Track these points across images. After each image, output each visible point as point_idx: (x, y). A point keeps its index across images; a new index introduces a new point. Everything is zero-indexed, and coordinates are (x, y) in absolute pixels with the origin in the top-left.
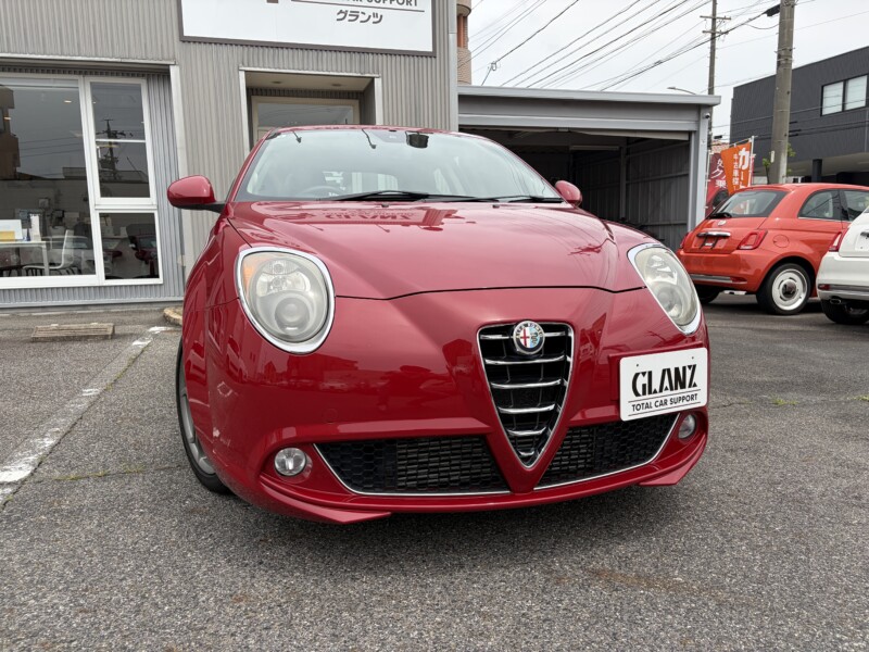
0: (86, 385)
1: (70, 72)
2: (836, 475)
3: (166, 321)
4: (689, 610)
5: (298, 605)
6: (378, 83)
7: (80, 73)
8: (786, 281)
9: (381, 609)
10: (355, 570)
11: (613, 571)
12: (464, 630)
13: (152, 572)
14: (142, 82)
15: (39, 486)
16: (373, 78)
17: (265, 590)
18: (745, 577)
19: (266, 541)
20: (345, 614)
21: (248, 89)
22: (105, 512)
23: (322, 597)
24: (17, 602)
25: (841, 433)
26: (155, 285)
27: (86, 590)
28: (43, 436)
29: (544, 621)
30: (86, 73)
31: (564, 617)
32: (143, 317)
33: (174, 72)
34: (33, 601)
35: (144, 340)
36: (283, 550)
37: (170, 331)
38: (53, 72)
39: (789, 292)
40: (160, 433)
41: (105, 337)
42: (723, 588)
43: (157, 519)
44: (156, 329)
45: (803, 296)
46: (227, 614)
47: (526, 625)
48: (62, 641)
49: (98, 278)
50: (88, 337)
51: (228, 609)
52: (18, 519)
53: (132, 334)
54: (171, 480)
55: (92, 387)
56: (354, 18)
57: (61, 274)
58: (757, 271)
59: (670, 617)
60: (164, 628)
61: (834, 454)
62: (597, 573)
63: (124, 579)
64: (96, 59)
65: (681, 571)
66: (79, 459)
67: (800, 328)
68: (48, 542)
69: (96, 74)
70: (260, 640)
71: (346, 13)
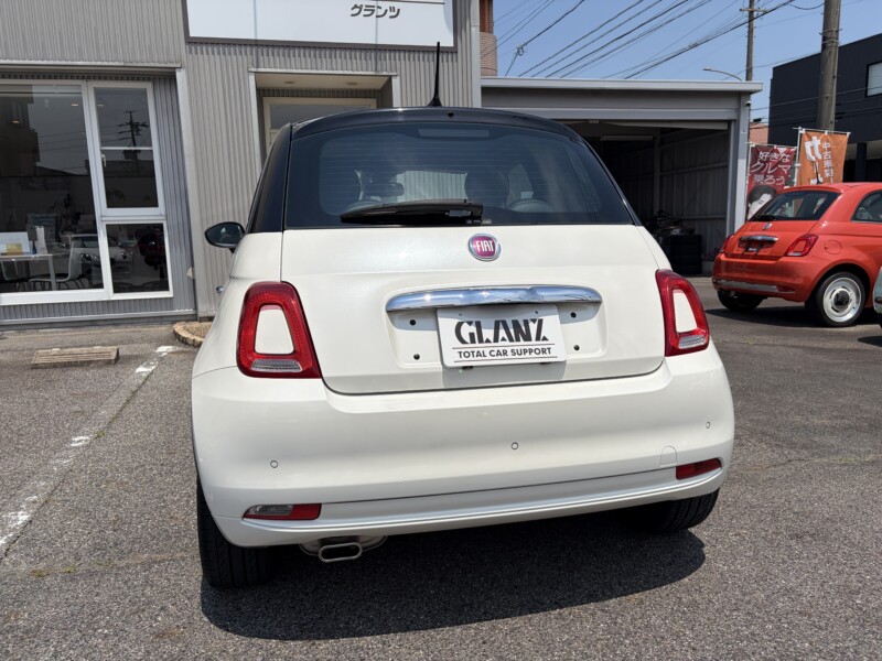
0: (77, 432)
1: (72, 78)
3: (175, 338)
6: (396, 83)
7: (83, 78)
8: (837, 291)
14: (148, 86)
16: (390, 77)
26: (166, 299)
30: (89, 78)
33: (180, 76)
35: (148, 365)
38: (55, 78)
39: (841, 302)
44: (164, 349)
45: (857, 307)
49: (106, 293)
50: (90, 362)
53: (137, 357)
55: (83, 434)
56: (369, 13)
57: (69, 289)
58: (806, 279)
64: (99, 63)
69: (100, 78)
71: (360, 7)
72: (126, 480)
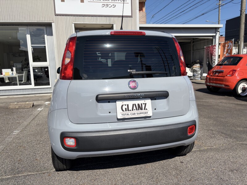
1: (23, 26)
7: (26, 26)
14: (44, 28)
16: (113, 24)
21: (75, 29)
26: (49, 88)
33: (53, 24)
35: (41, 108)
44: (47, 103)
50: (25, 107)
53: (39, 105)
55: (17, 130)
56: (107, 6)
69: (31, 26)
71: (104, 5)
72: (26, 146)
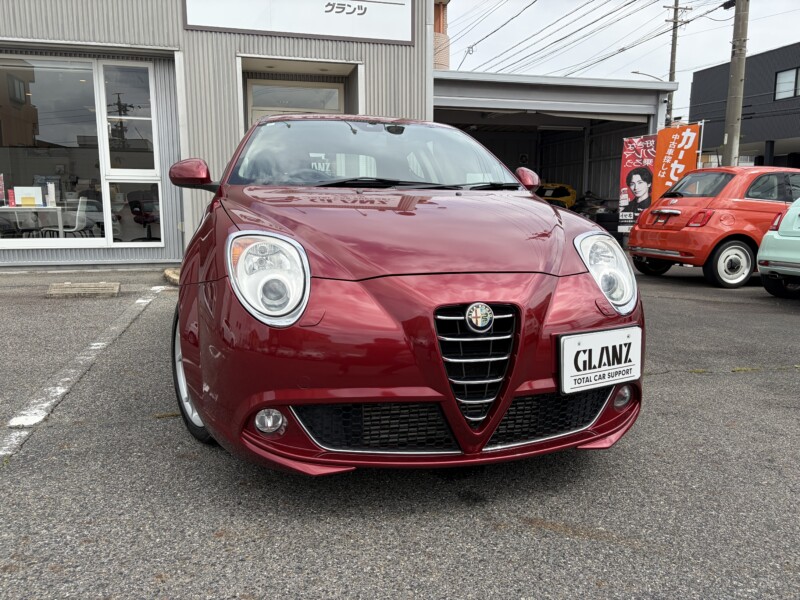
0: (94, 340)
1: (85, 56)
2: (754, 439)
3: (166, 280)
4: (607, 556)
5: (270, 541)
6: (361, 69)
7: (94, 57)
8: (732, 257)
9: (341, 547)
10: (320, 513)
11: (545, 519)
12: (410, 567)
13: (146, 509)
14: (149, 66)
15: (51, 430)
16: (357, 65)
17: (243, 528)
18: (660, 528)
19: (246, 484)
20: (309, 550)
21: (243, 73)
22: (108, 455)
23: (291, 535)
24: (31, 530)
25: (765, 401)
26: (158, 248)
27: (90, 523)
28: (56, 385)
29: (480, 561)
30: (99, 57)
31: (498, 558)
32: (146, 277)
33: (178, 57)
34: (45, 531)
35: (146, 298)
36: (260, 493)
37: (170, 291)
38: (70, 55)
39: (733, 267)
40: (157, 385)
41: (112, 296)
42: (639, 537)
43: (152, 462)
44: (158, 289)
45: (747, 272)
46: (209, 546)
47: (464, 564)
48: (69, 566)
49: (107, 241)
50: (97, 294)
51: (210, 543)
52: (33, 459)
53: (135, 293)
54: (165, 427)
55: (99, 341)
56: (340, 10)
57: (75, 237)
58: (705, 246)
59: (589, 561)
60: (155, 557)
61: (756, 420)
62: (531, 521)
63: (122, 514)
64: (109, 44)
65: (605, 521)
66: (86, 406)
67: (741, 301)
68: (58, 480)
69: (108, 57)
70: (236, 570)
71: (333, 5)
72: (140, 370)
